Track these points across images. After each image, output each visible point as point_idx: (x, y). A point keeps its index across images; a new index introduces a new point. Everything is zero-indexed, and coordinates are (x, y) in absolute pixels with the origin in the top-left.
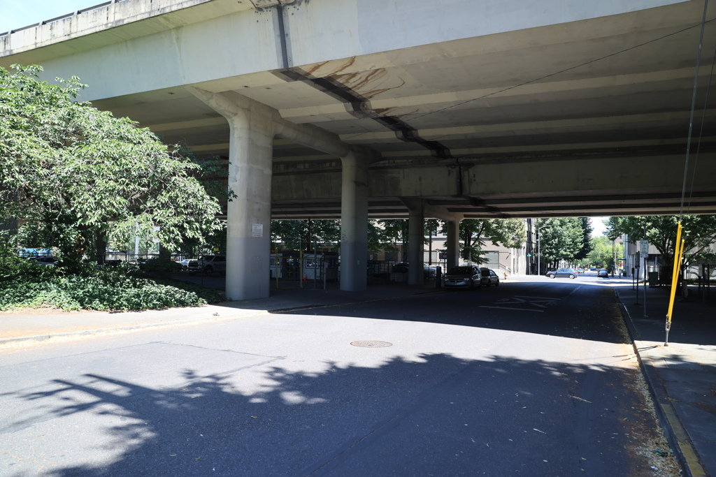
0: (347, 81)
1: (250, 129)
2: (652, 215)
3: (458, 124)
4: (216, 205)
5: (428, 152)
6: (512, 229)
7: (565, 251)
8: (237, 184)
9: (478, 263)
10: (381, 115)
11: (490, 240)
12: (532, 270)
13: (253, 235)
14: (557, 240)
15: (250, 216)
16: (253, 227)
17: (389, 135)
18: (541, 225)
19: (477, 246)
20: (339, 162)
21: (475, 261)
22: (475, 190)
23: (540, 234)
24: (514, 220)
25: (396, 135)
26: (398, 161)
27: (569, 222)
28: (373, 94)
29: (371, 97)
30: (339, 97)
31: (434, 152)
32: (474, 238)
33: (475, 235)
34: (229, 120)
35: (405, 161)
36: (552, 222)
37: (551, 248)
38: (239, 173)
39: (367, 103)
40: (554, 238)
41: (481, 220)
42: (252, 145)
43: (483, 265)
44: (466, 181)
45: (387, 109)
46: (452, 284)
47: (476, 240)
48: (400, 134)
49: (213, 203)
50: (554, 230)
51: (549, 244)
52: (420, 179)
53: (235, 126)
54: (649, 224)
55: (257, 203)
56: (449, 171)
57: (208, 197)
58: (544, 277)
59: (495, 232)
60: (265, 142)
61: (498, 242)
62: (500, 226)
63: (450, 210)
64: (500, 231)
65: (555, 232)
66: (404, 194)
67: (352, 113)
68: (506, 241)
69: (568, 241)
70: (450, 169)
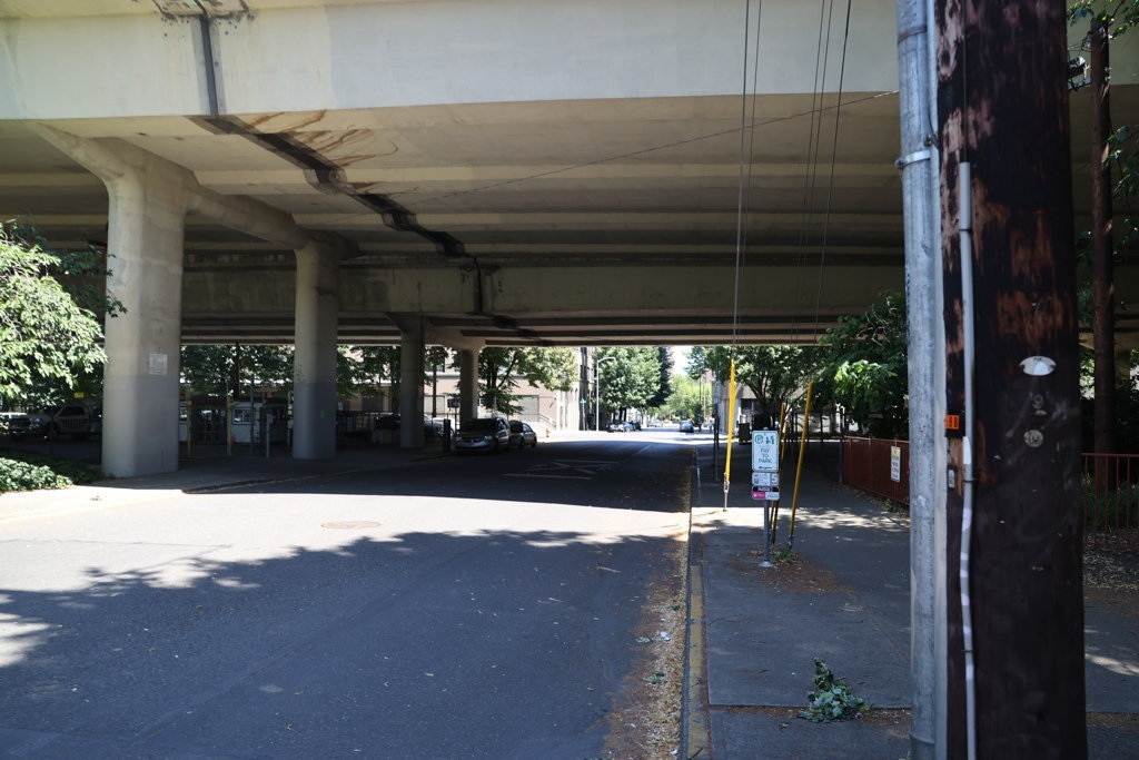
0: (311, 140)
1: (145, 201)
2: (745, 346)
3: (475, 210)
4: (93, 322)
5: (431, 247)
6: (557, 363)
7: (635, 394)
8: (122, 288)
9: (508, 414)
10: (361, 191)
11: (525, 378)
12: (588, 422)
13: (151, 373)
15: (146, 340)
16: (151, 360)
17: (373, 220)
18: (601, 355)
19: (505, 387)
20: (291, 255)
21: (503, 411)
22: (502, 304)
23: (599, 370)
24: (559, 349)
25: (383, 219)
26: (385, 257)
27: (641, 352)
28: (349, 161)
29: (347, 165)
30: (295, 160)
31: (441, 247)
32: (502, 376)
33: (502, 371)
34: (107, 184)
35: (395, 257)
36: (615, 353)
37: (615, 391)
38: (126, 272)
39: (339, 172)
40: (619, 375)
41: (510, 349)
42: (149, 228)
43: (515, 417)
44: (487, 291)
45: (371, 184)
46: (467, 445)
47: (505, 378)
48: (389, 218)
49: (85, 319)
50: (620, 363)
51: (612, 385)
52: (419, 286)
53: (119, 194)
54: (742, 357)
55: (158, 320)
56: (463, 275)
57: (77, 309)
58: (606, 432)
59: (532, 367)
60: (173, 224)
61: (537, 382)
62: (540, 359)
63: (465, 333)
64: (540, 366)
65: (621, 366)
66: (393, 309)
67: (317, 186)
68: (549, 381)
69: (640, 380)
70: (465, 272)
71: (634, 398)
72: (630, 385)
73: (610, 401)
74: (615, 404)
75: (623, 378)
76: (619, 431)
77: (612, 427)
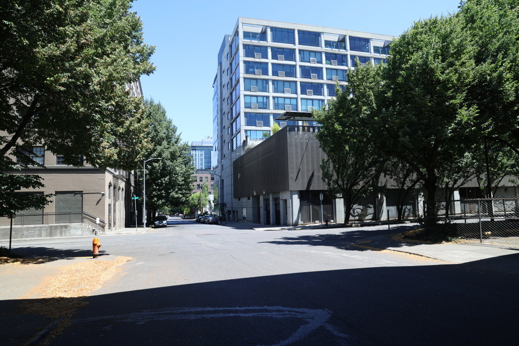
40: (163, 176)
51: (157, 185)
71: (176, 196)
72: (172, 185)
73: (156, 199)
74: (160, 202)
75: (166, 179)
76: (164, 226)
77: (157, 223)
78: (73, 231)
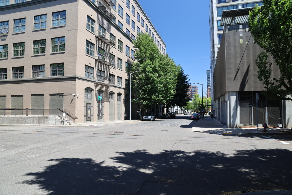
7: (158, 96)
14: (149, 86)
37: (145, 94)
40: (147, 84)
77: (144, 117)
78: (50, 121)
